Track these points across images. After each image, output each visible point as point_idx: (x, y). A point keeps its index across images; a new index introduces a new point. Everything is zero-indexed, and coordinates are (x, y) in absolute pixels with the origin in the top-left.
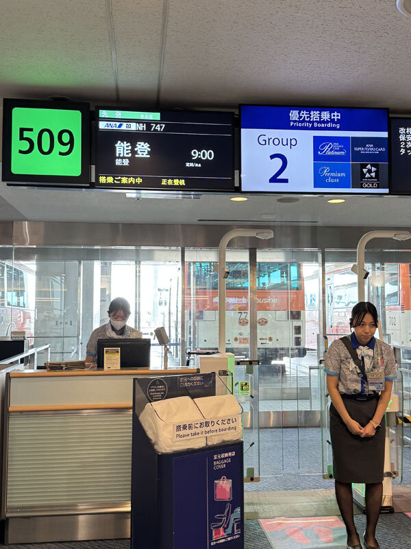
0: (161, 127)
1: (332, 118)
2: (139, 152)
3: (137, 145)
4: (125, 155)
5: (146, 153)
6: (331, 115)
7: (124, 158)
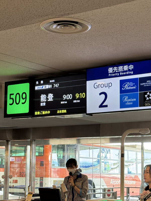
0: (57, 85)
1: (129, 68)
2: (49, 99)
3: (49, 95)
4: (44, 101)
5: (52, 98)
6: (128, 67)
7: (44, 102)
